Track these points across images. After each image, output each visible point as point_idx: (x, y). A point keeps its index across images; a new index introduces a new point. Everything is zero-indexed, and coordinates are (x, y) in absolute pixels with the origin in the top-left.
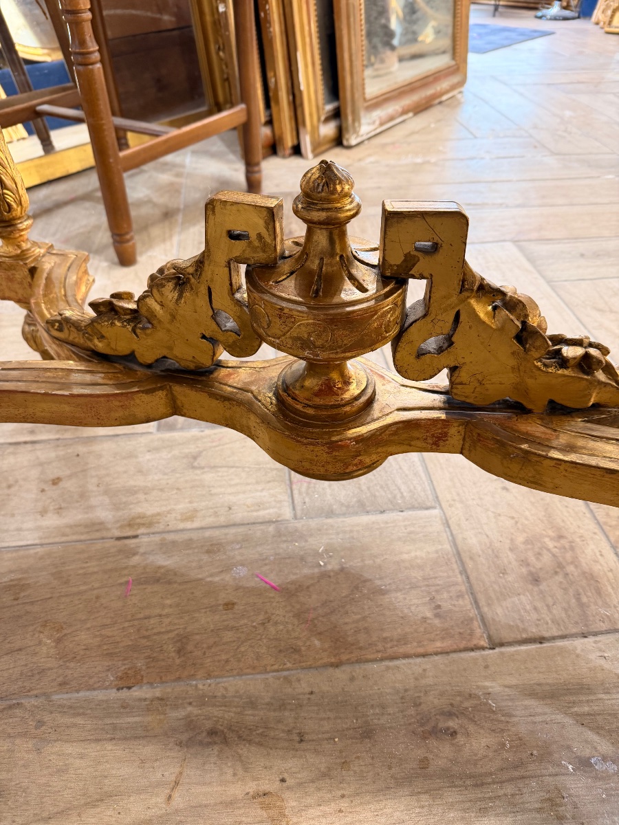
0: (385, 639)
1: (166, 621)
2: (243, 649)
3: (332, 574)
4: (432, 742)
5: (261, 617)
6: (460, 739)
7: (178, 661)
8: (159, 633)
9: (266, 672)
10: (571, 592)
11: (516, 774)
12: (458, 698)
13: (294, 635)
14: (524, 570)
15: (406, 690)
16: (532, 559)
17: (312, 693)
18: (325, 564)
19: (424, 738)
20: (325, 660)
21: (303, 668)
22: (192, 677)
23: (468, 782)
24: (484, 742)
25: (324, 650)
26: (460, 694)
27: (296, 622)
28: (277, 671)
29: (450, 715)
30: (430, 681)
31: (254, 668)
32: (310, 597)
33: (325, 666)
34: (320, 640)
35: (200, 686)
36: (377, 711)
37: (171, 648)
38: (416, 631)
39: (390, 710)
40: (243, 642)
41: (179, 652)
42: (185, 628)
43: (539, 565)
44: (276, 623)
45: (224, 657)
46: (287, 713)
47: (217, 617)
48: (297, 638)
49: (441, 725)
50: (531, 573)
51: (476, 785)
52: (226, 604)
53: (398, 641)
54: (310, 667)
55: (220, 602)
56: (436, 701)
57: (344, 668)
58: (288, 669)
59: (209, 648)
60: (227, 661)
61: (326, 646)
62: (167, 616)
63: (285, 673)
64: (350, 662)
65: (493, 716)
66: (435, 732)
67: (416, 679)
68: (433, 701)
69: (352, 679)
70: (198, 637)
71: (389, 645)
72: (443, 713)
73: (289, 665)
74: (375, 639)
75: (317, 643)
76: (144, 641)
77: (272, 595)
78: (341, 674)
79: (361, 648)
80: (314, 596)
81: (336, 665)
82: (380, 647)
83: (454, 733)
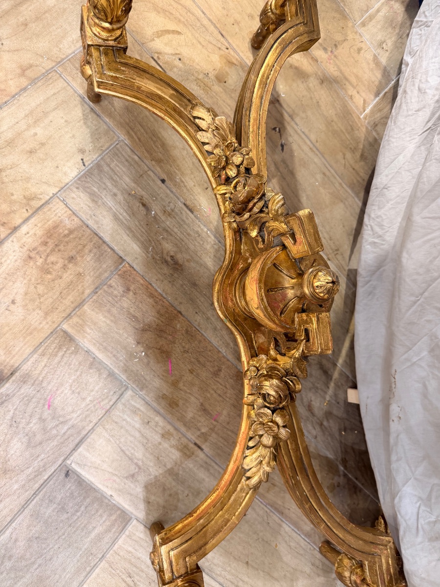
0: (156, 303)
1: (215, 387)
2: (202, 350)
3: (145, 345)
4: (180, 262)
5: (186, 355)
6: (172, 254)
7: (223, 367)
8: (221, 384)
9: (202, 334)
10: (67, 239)
11: (169, 230)
12: (158, 262)
13: (182, 337)
14: (70, 266)
15: (170, 282)
16: (59, 265)
17: (196, 313)
18: (143, 352)
19: (181, 266)
20: (182, 318)
21: (191, 323)
22: (224, 357)
23: (184, 244)
24: (167, 245)
25: (179, 321)
26: (156, 262)
27: (177, 341)
28: (199, 331)
29: (166, 262)
30: (159, 276)
31: (205, 339)
32: (162, 345)
33: (184, 316)
34: (176, 326)
35: (224, 351)
36: (185, 287)
37: (222, 374)
38: (143, 293)
39: (181, 282)
40: (200, 352)
41: (220, 370)
42: (212, 378)
43: (61, 261)
44: (184, 347)
45: (210, 353)
46: (209, 315)
47: (199, 371)
48: (183, 335)
49: (172, 262)
50: (70, 262)
51: (183, 241)
52: (192, 373)
53: (153, 297)
54: (188, 321)
55: (193, 376)
56: (165, 269)
57: (179, 310)
58: (195, 328)
59: (211, 362)
60: (210, 351)
61: (177, 322)
62: (213, 389)
63: (197, 327)
64: (175, 309)
65: (155, 247)
66: (176, 263)
67: (162, 281)
68: (166, 270)
69: (181, 303)
70: (211, 370)
71: (158, 300)
72: (168, 264)
73: (194, 329)
74: (159, 307)
75: (178, 326)
76: (227, 386)
77: (174, 360)
78: (182, 309)
79: (167, 309)
80: (161, 343)
81: (180, 312)
82: (161, 302)
83: (172, 257)
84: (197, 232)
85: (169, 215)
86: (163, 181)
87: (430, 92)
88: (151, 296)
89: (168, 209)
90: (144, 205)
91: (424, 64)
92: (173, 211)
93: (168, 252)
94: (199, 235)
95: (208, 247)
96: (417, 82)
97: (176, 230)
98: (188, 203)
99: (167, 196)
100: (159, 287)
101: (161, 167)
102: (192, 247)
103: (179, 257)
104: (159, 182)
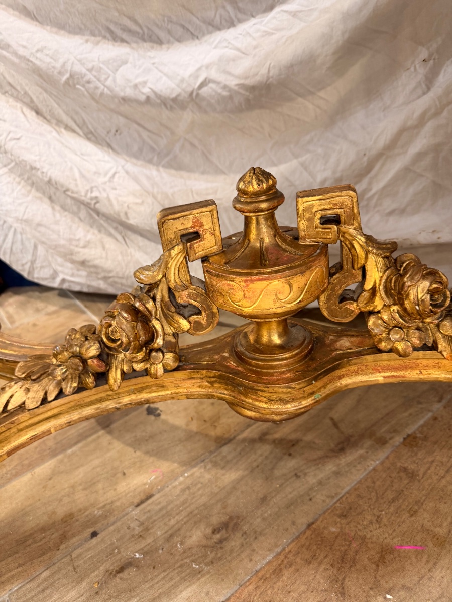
0: (291, 566)
1: (435, 478)
2: (373, 494)
3: (372, 593)
4: (224, 519)
5: (385, 520)
6: (209, 531)
7: (399, 464)
8: (429, 468)
9: (347, 492)
11: (170, 532)
12: (219, 555)
13: (352, 524)
15: (256, 538)
17: (311, 499)
18: (385, 598)
19: (231, 518)
20: (319, 522)
21: (328, 509)
22: (382, 463)
23: (196, 512)
24: (194, 538)
25: (325, 528)
26: (220, 559)
27: (360, 533)
28: (341, 498)
29: (221, 541)
30: (243, 556)
31: (355, 489)
32: (369, 559)
33: (317, 520)
34: (333, 533)
35: (372, 462)
36: (266, 515)
37: (412, 467)
38: (272, 587)
39: (259, 520)
40: (377, 498)
41: (405, 469)
42: (419, 481)
44: (371, 523)
45: (378, 483)
46: (314, 481)
47: (411, 501)
48: (348, 523)
49: (224, 531)
51: (191, 513)
52: (416, 512)
53: (281, 570)
54: (324, 513)
55: (421, 510)
56: (233, 544)
57: (304, 527)
58: (336, 503)
59: (392, 482)
60: (374, 482)
61: (326, 532)
62: (439, 480)
63: (335, 500)
64: (304, 532)
65: (193, 558)
66: (225, 525)
67: (253, 550)
68: (235, 542)
69: (294, 523)
70: (406, 482)
71: (285, 562)
72: (226, 539)
73: (338, 504)
74: (298, 560)
75: (334, 530)
76: (430, 459)
77: (395, 540)
78: (303, 521)
79: (303, 546)
80: (366, 562)
81: (309, 526)
82: (290, 556)
83: (214, 532)
84: (183, 490)
85: (147, 529)
86: (94, 534)
87: (90, 237)
88: (278, 572)
89: (137, 530)
90: (121, 570)
91: (62, 242)
92: (142, 524)
93: (207, 537)
94: (188, 488)
95: (208, 476)
96: (77, 249)
97: (173, 522)
98: (136, 501)
99: (118, 530)
100: (263, 558)
101: (74, 536)
102: (204, 500)
103: (215, 520)
104: (95, 541)
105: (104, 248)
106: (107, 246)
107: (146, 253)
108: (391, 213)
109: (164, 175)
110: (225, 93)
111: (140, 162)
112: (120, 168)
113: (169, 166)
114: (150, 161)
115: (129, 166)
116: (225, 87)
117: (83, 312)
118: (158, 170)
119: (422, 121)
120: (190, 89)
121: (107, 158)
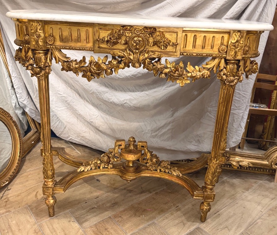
0: (127, 211)
1: (159, 200)
5: (146, 206)
6: (111, 204)
7: (153, 197)
10: (99, 230)
11: (103, 204)
14: (108, 230)
15: (121, 206)
16: (107, 233)
17: (133, 201)
18: (143, 216)
19: (116, 203)
21: (136, 203)
22: (149, 196)
24: (108, 205)
25: (135, 206)
26: (113, 209)
27: (141, 207)
30: (118, 208)
31: (142, 200)
33: (133, 204)
35: (147, 196)
37: (155, 198)
38: (123, 213)
39: (122, 203)
40: (146, 202)
42: (155, 200)
43: (106, 232)
44: (144, 206)
46: (134, 198)
47: (153, 203)
48: (139, 205)
50: (107, 230)
51: (108, 201)
52: (153, 205)
59: (150, 200)
60: (146, 200)
65: (108, 208)
66: (115, 203)
68: (116, 206)
70: (153, 200)
72: (114, 206)
73: (138, 202)
76: (159, 197)
77: (147, 209)
78: (130, 204)
79: (130, 208)
80: (141, 211)
81: (131, 205)
82: (127, 209)
83: (112, 204)
84: (106, 197)
85: (98, 203)
86: (86, 203)
87: (86, 130)
88: (124, 211)
89: (96, 203)
90: (93, 209)
91: (78, 130)
92: (96, 202)
93: (110, 205)
94: (107, 196)
95: (111, 195)
96: (82, 133)
97: (103, 202)
98: (95, 198)
99: (91, 202)
100: (121, 209)
101: (81, 203)
102: (110, 199)
103: (113, 203)
104: (86, 204)
105: (90, 134)
106: (91, 133)
107: (101, 137)
108: (162, 140)
109: (110, 118)
110: (129, 106)
111: (105, 114)
112: (99, 115)
113: (112, 116)
114: (107, 114)
115: (102, 114)
116: (130, 105)
117: (75, 150)
118: (109, 117)
119: (169, 123)
120: (122, 103)
121: (96, 111)
